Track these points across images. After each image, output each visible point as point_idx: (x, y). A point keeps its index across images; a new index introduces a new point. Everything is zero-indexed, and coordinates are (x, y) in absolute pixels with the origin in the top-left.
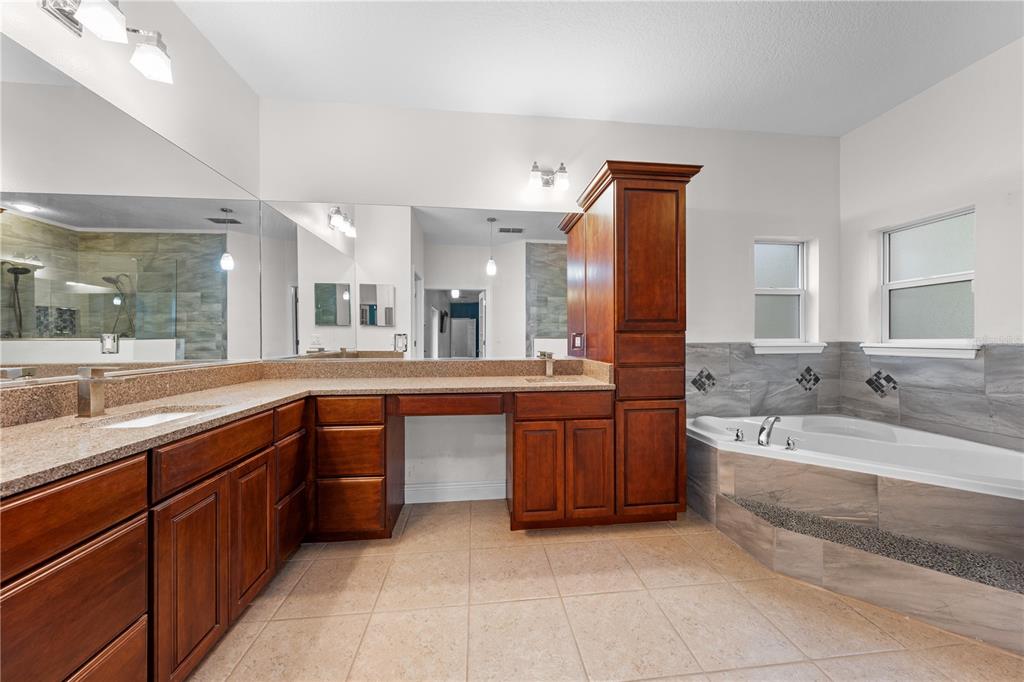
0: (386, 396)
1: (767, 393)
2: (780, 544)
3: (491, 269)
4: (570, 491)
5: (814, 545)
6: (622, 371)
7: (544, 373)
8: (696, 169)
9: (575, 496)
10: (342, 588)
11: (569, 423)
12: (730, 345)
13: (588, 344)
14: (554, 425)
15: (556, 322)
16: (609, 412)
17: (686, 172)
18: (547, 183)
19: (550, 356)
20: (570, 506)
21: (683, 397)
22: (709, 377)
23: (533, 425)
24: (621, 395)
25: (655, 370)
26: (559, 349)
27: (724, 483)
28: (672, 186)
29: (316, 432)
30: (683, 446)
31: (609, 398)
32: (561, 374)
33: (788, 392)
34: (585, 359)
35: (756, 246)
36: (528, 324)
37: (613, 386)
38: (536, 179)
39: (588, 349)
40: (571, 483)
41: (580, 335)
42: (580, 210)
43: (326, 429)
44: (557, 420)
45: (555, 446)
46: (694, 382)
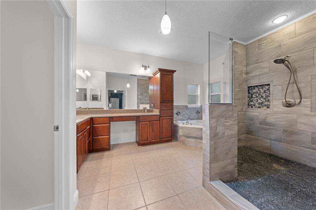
0: (110, 117)
1: (190, 115)
2: (188, 141)
3: (128, 86)
4: (151, 136)
5: (193, 140)
6: (161, 111)
7: (145, 112)
8: (175, 71)
9: (152, 137)
10: (103, 158)
11: (151, 122)
12: (183, 106)
13: (154, 106)
14: (148, 123)
15: (145, 100)
16: (159, 119)
17: (174, 71)
18: (145, 69)
19: (146, 108)
20: (151, 139)
21: (173, 116)
22: (179, 112)
23: (143, 123)
24: (161, 116)
25: (168, 111)
26: (148, 107)
27: (180, 133)
28: (171, 74)
29: (93, 126)
30: (173, 126)
31: (158, 117)
32: (148, 112)
33: (194, 115)
34: (153, 109)
35: (188, 85)
36: (138, 100)
37: (159, 114)
38: (143, 69)
39: (154, 107)
40: (151, 135)
41: (152, 103)
42: (153, 76)
43: (95, 125)
44: (148, 121)
45: (148, 127)
46: (176, 114)
